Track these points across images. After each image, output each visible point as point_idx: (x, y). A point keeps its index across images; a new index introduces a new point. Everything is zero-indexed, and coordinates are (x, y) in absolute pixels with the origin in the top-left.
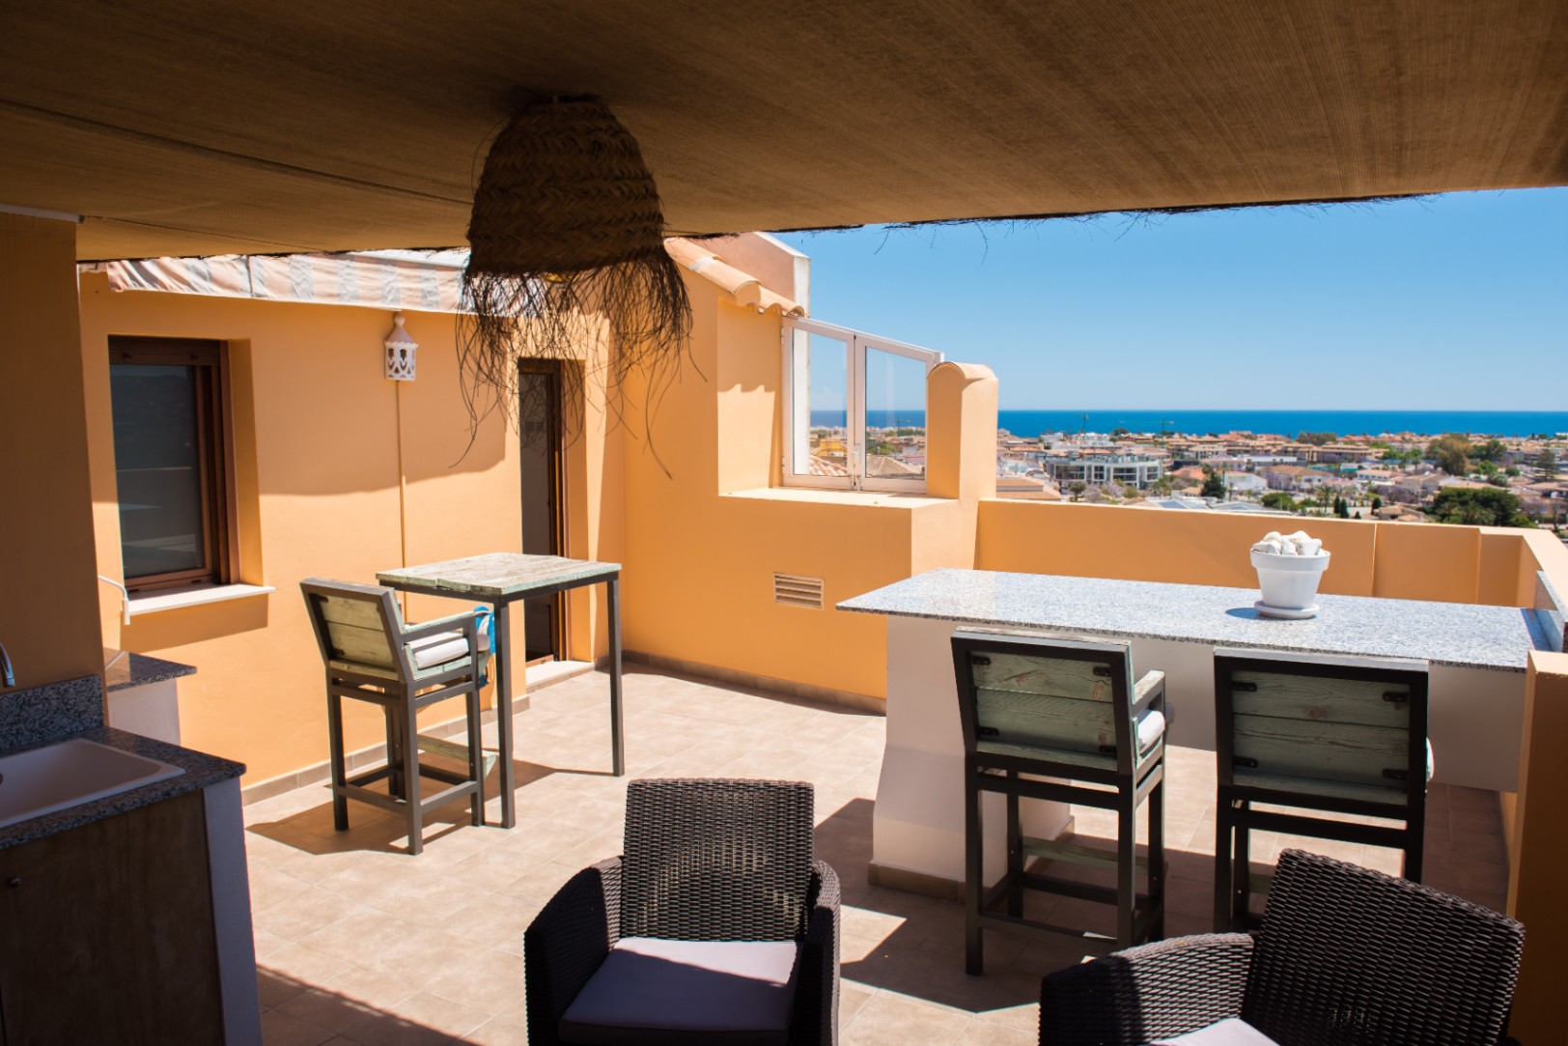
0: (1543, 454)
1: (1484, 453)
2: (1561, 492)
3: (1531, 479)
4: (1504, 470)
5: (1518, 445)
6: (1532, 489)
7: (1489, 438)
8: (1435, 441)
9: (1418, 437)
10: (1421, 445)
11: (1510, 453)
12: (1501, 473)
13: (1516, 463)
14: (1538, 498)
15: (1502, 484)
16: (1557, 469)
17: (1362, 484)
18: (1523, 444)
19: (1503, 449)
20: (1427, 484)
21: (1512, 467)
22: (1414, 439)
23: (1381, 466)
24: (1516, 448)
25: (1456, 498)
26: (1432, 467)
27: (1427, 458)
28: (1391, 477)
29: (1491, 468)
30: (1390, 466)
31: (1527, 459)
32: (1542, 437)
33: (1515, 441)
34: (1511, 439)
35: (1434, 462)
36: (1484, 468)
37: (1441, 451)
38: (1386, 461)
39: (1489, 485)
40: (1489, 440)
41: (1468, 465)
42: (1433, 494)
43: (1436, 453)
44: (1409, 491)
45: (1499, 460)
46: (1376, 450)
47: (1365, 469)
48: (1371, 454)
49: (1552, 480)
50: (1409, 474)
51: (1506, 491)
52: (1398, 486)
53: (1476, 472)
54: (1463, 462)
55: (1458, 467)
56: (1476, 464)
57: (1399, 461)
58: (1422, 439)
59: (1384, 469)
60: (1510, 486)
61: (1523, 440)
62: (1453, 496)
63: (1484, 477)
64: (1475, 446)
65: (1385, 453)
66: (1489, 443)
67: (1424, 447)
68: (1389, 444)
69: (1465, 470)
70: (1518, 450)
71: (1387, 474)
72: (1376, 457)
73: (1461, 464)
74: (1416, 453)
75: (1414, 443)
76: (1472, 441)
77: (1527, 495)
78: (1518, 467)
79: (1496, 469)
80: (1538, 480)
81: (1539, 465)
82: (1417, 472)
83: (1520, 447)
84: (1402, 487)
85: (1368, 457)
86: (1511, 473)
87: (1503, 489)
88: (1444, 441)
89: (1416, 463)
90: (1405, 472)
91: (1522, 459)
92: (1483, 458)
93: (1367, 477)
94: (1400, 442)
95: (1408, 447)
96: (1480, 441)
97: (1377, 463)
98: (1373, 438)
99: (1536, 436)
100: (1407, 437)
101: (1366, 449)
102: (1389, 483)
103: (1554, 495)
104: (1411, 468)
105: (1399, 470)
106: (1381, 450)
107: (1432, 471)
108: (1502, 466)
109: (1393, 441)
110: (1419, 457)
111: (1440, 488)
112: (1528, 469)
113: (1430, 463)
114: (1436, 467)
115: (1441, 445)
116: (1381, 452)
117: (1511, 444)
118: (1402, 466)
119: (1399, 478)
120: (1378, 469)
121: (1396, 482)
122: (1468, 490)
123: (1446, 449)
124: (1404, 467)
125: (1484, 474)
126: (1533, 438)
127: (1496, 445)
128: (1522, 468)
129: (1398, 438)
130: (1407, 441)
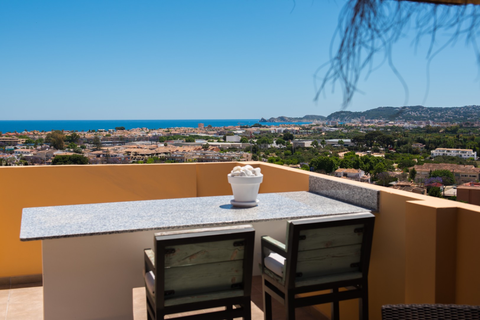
0: (95, 139)
1: (71, 139)
2: (104, 155)
3: (91, 149)
4: (79, 146)
5: (84, 135)
6: (92, 154)
7: (72, 132)
8: (49, 134)
9: (41, 133)
10: (42, 136)
11: (81, 139)
12: (78, 148)
13: (84, 143)
14: (95, 158)
15: (80, 153)
16: (101, 145)
17: (17, 156)
18: (86, 134)
19: (78, 137)
20: (48, 154)
21: (83, 145)
22: (39, 134)
23: (25, 147)
24: (83, 136)
25: (62, 160)
26: (49, 146)
27: (46, 142)
28: (31, 152)
29: (74, 146)
30: (30, 147)
31: (89, 141)
32: (93, 131)
33: (83, 133)
34: (80, 132)
35: (49, 144)
36: (71, 146)
37: (52, 139)
38: (27, 145)
39: (75, 153)
40: (72, 133)
41: (65, 145)
42: (51, 159)
43: (50, 140)
44: (40, 158)
45: (77, 142)
46: (22, 139)
47: (18, 149)
48: (19, 141)
49: (100, 150)
50: (39, 150)
51: (83, 155)
52: (35, 156)
53: (68, 148)
54: (62, 143)
55: (60, 146)
56: (68, 144)
57: (34, 144)
58: (43, 133)
59: (27, 148)
60: (83, 153)
61: (86, 133)
62: (60, 159)
63: (72, 150)
64: (66, 136)
65: (26, 141)
66: (72, 135)
67: (44, 137)
68: (27, 136)
69: (64, 147)
70: (84, 137)
71: (29, 150)
72: (22, 143)
73: (61, 144)
74: (41, 140)
75: (39, 135)
76: (64, 134)
77: (91, 157)
78: (85, 144)
79: (77, 146)
80: (94, 150)
81: (93, 143)
82: (42, 149)
83: (85, 136)
84: (37, 156)
85: (18, 143)
86: (83, 147)
87: (82, 154)
88: (53, 134)
89: (41, 145)
90: (37, 149)
91: (86, 141)
92: (70, 141)
93: (19, 153)
94: (33, 135)
95: (37, 137)
96: (68, 134)
97: (23, 145)
98: (19, 134)
99: (91, 131)
100: (36, 133)
101: (17, 139)
102: (30, 155)
103: (101, 156)
104: (39, 147)
105: (34, 148)
106: (24, 139)
107: (49, 148)
108: (79, 145)
109: (30, 135)
110: (43, 142)
111: (54, 156)
112: (89, 145)
113: (48, 145)
114: (50, 146)
115: (52, 136)
116: (24, 140)
117: (81, 135)
118: (35, 147)
119: (35, 152)
120: (24, 148)
121: (34, 154)
122: (67, 156)
123: (54, 138)
124: (36, 147)
125: (72, 148)
126: (90, 132)
127: (75, 135)
128: (87, 145)
129: (32, 133)
130: (36, 135)
